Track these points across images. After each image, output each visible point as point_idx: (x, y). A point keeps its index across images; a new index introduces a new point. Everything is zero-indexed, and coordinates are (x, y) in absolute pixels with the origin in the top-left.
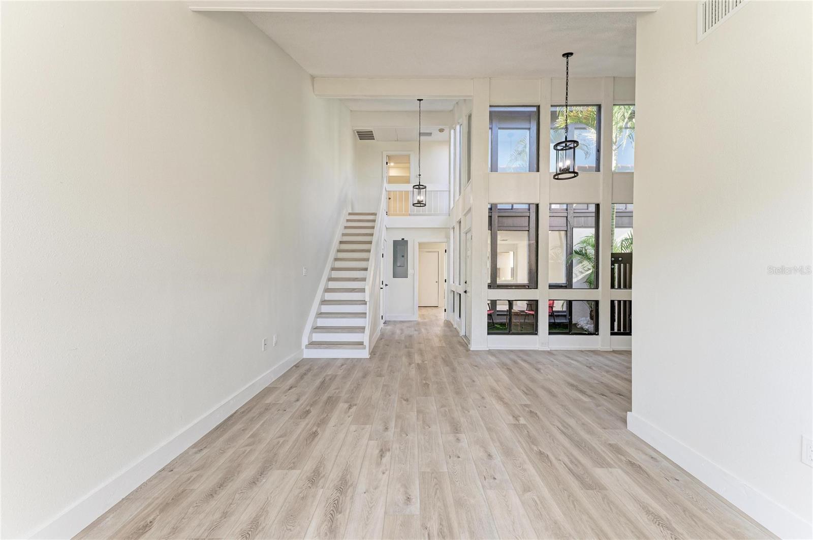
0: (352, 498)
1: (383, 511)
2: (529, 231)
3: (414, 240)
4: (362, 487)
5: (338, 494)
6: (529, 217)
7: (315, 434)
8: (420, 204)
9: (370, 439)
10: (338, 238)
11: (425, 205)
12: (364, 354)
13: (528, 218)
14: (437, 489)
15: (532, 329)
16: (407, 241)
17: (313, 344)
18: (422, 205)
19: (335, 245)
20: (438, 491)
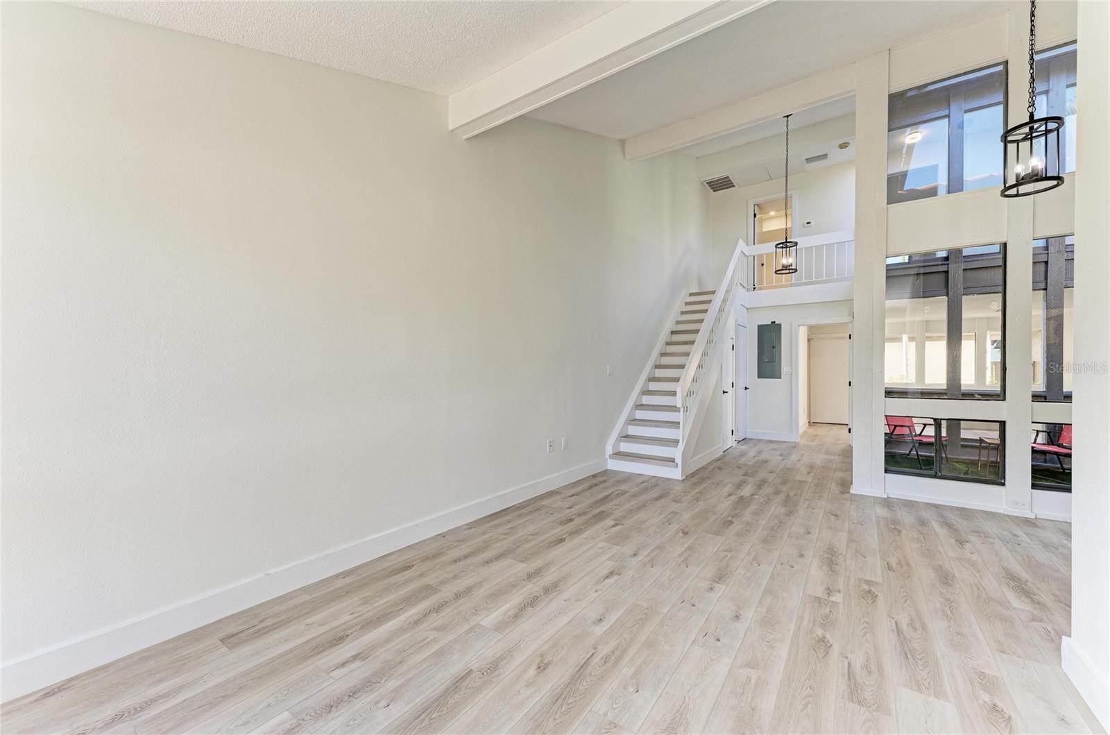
0: (551, 600)
1: (569, 619)
2: (1045, 289)
3: (791, 323)
4: (566, 595)
5: (542, 594)
6: (1047, 263)
7: (562, 540)
8: (788, 269)
9: (609, 559)
10: (669, 325)
11: (796, 270)
12: (676, 474)
13: (1043, 265)
14: (638, 623)
15: (995, 474)
16: (780, 325)
17: (618, 455)
18: (791, 271)
19: (664, 335)
20: (636, 626)
